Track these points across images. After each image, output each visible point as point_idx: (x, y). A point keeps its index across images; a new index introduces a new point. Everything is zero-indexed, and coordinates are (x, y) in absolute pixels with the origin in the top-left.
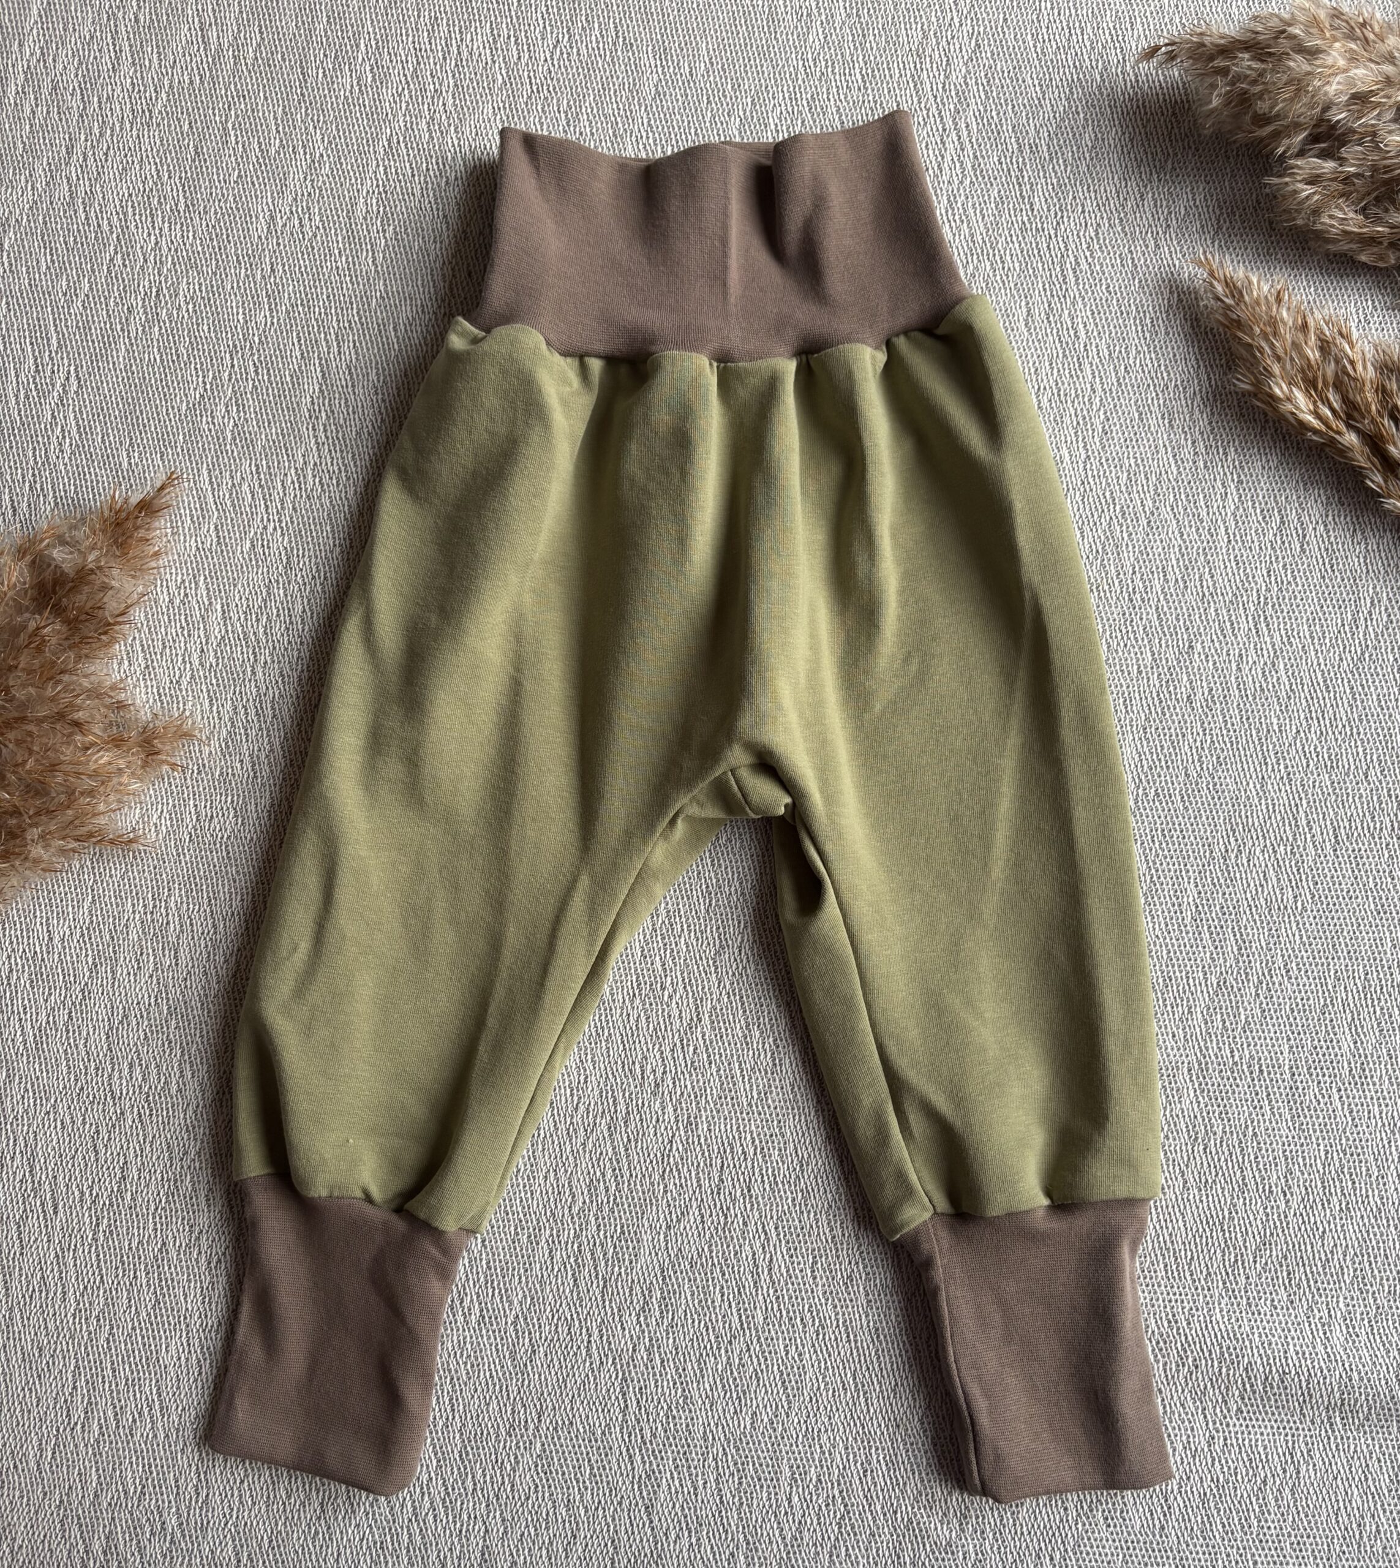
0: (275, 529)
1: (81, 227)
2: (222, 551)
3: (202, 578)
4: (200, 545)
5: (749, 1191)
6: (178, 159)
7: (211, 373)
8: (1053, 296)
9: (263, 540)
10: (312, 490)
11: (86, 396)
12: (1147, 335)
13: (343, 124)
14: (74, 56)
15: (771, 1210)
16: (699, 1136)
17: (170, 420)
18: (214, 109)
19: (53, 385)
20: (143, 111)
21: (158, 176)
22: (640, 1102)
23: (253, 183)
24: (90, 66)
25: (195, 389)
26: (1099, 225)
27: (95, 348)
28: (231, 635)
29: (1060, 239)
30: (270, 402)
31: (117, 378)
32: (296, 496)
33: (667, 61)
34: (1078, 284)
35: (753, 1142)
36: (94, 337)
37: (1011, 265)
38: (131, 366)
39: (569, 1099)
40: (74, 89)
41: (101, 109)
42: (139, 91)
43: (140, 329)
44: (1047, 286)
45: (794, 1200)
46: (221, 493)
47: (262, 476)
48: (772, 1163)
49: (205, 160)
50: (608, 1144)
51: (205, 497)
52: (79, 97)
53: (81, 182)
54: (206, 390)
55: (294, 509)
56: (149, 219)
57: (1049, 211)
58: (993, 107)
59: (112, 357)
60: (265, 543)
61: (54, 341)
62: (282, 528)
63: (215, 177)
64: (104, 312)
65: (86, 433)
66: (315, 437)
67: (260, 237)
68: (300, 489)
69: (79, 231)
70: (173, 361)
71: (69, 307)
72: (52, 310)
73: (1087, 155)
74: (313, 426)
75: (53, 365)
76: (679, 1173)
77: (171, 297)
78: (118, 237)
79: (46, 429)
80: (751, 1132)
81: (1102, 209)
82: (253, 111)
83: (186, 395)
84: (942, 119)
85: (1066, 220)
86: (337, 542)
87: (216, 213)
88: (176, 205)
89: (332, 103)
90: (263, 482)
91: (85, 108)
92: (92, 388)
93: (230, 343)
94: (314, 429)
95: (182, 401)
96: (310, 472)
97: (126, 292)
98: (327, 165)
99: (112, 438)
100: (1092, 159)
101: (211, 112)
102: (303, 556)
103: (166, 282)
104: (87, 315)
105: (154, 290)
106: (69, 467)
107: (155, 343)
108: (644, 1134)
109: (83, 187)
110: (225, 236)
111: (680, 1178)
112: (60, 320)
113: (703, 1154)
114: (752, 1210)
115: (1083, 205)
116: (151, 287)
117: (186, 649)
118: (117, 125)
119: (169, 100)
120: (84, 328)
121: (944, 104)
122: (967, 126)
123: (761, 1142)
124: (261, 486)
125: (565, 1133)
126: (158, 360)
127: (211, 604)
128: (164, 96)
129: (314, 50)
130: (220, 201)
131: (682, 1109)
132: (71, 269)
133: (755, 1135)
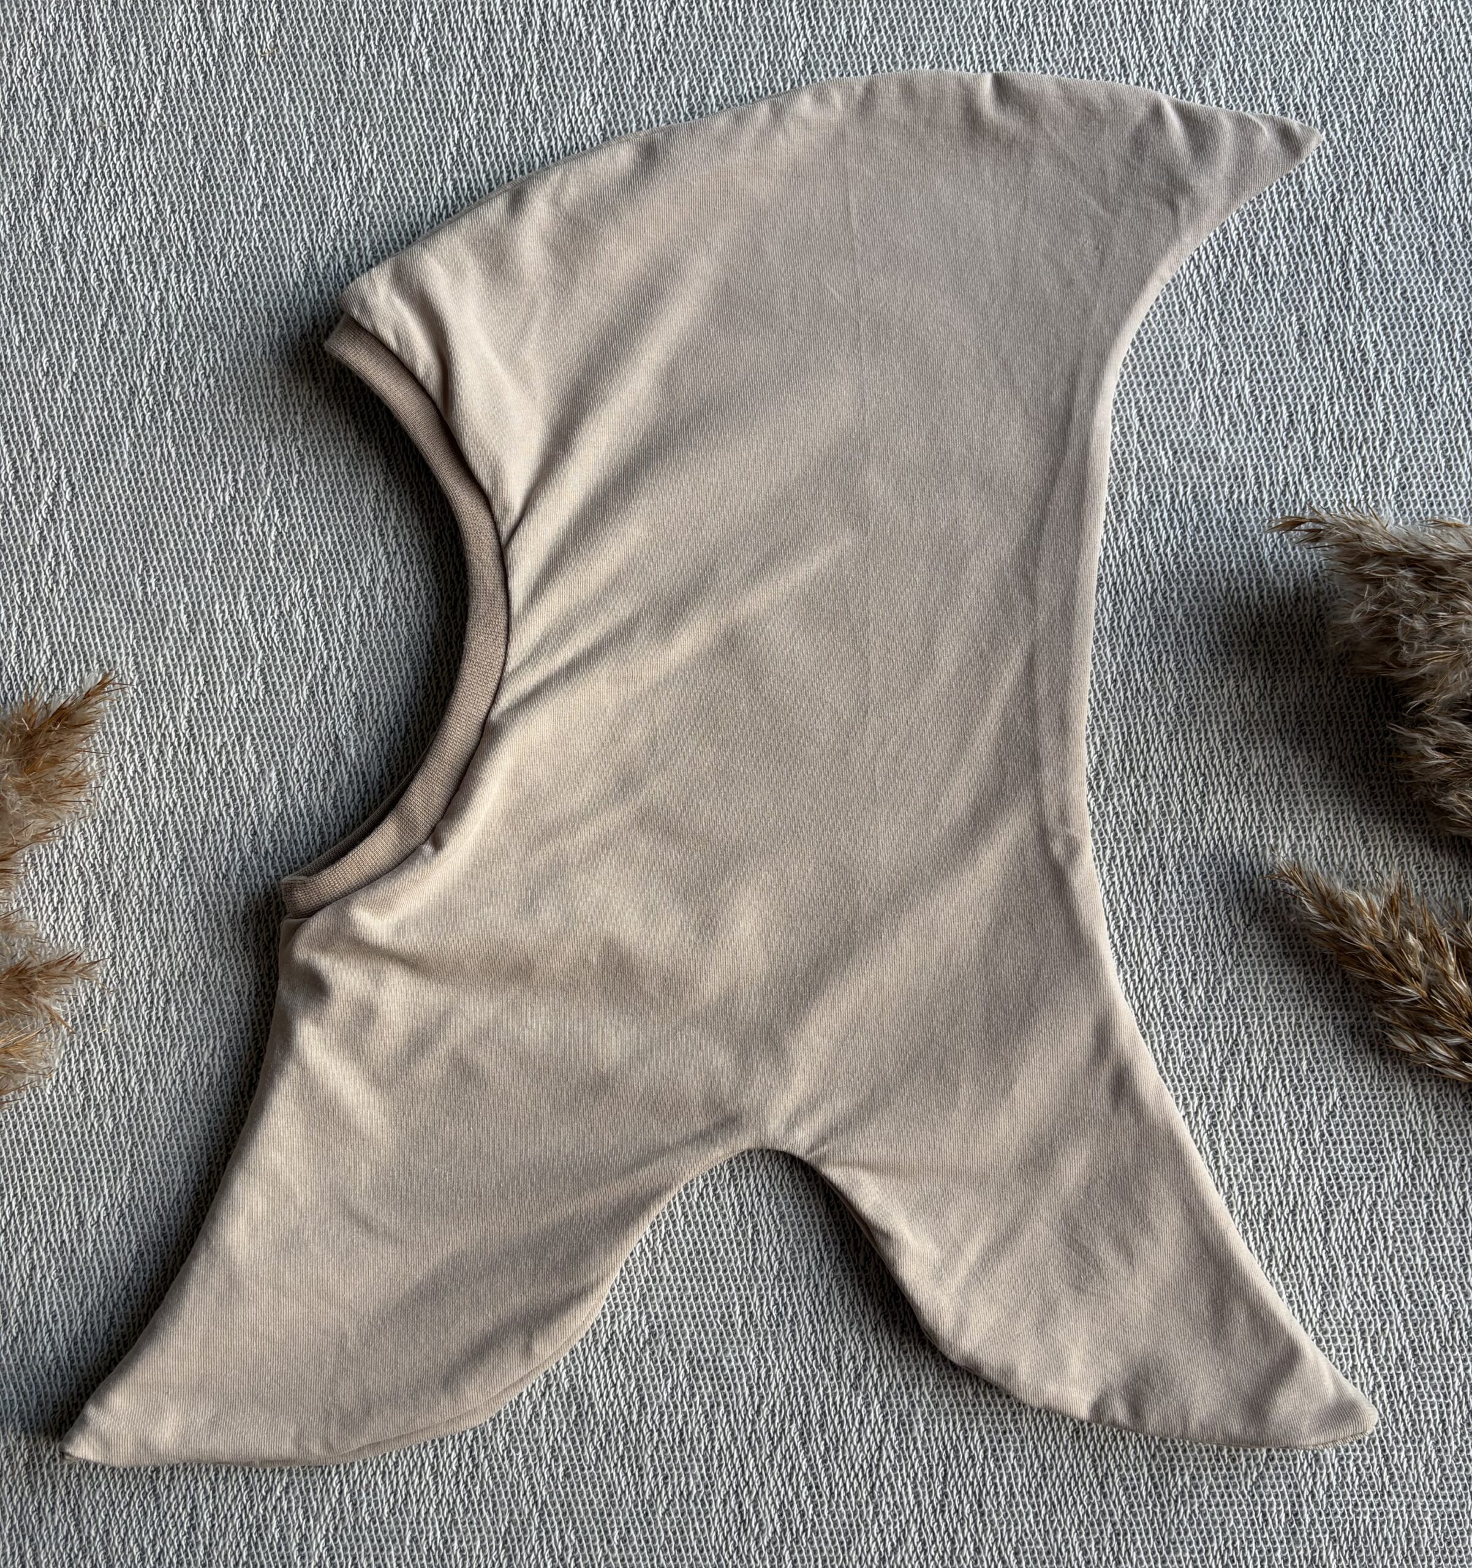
0: (339, 669)
1: (61, 284)
2: (272, 703)
3: (249, 738)
4: (243, 696)
5: (980, 1506)
6: (182, 187)
7: (243, 467)
8: (1332, 307)
9: (324, 684)
10: (384, 615)
11: (82, 507)
12: (1457, 354)
13: (396, 128)
14: (35, 55)
15: (1009, 1531)
16: (914, 1440)
17: (194, 533)
18: (225, 117)
19: (39, 496)
20: (132, 124)
21: (159, 211)
22: (838, 1398)
23: (283, 213)
24: (57, 67)
25: (223, 490)
26: (1389, 209)
27: (90, 443)
28: (291, 811)
29: (1340, 230)
30: (322, 502)
31: (122, 482)
32: (363, 624)
33: (817, 19)
34: (1364, 289)
35: (983, 1442)
36: (89, 428)
37: (1276, 269)
38: (139, 465)
39: (749, 1400)
40: (38, 99)
41: (75, 123)
42: (125, 97)
43: (148, 415)
44: (1324, 294)
45: (1036, 1515)
46: (266, 626)
47: (318, 600)
48: (1006, 1469)
49: (218, 186)
50: (802, 1454)
51: (245, 632)
52: (45, 110)
53: (57, 223)
54: (237, 490)
55: (363, 642)
56: (150, 268)
57: (1324, 193)
58: (1247, 57)
59: (114, 454)
60: (328, 688)
61: (37, 436)
62: (347, 667)
63: (233, 208)
64: (100, 395)
65: (86, 556)
66: (384, 544)
67: (296, 284)
68: (369, 614)
69: (59, 288)
70: (193, 455)
71: (53, 391)
72: (31, 395)
73: (1371, 116)
74: (381, 530)
75: (38, 468)
76: (892, 1488)
77: (185, 371)
78: (111, 293)
79: (34, 554)
80: (980, 1431)
81: (1393, 187)
82: (276, 116)
83: (212, 499)
84: (1180, 77)
85: (1346, 203)
86: (420, 683)
87: (237, 256)
88: (185, 248)
89: (380, 100)
90: (320, 608)
91: (54, 125)
92: (91, 497)
93: (266, 425)
94: (382, 535)
95: (207, 508)
96: (379, 592)
97: (126, 367)
98: (379, 183)
99: (119, 561)
100: (1377, 121)
101: (221, 121)
102: (378, 704)
103: (178, 351)
104: (77, 400)
105: (163, 362)
106: (67, 603)
107: (168, 432)
108: (846, 1440)
109: (61, 229)
110: (250, 286)
111: (893, 1494)
112: (43, 408)
113: (921, 1461)
114: (984, 1531)
115: (1368, 183)
116: (158, 359)
117: (234, 832)
118: (99, 144)
119: (165, 108)
120: (75, 418)
121: (1182, 57)
122: (1213, 85)
123: (991, 1441)
124: (316, 613)
125: (746, 1444)
126: (174, 455)
127: (262, 772)
128: (157, 101)
129: (352, 31)
130: (241, 239)
131: (891, 1405)
132: (53, 340)
133: (984, 1432)
